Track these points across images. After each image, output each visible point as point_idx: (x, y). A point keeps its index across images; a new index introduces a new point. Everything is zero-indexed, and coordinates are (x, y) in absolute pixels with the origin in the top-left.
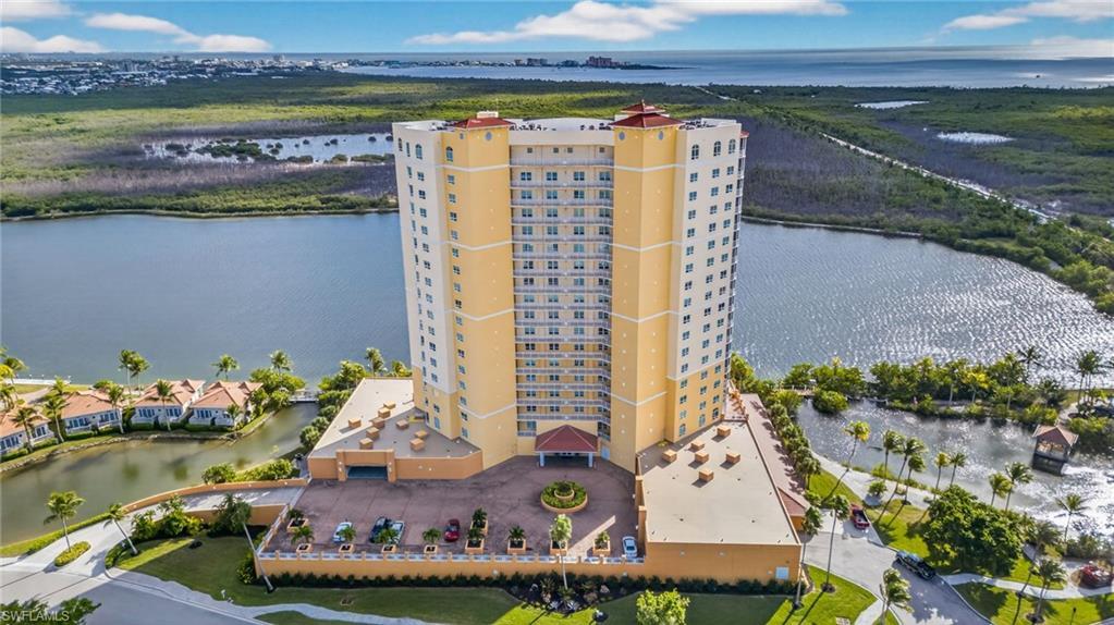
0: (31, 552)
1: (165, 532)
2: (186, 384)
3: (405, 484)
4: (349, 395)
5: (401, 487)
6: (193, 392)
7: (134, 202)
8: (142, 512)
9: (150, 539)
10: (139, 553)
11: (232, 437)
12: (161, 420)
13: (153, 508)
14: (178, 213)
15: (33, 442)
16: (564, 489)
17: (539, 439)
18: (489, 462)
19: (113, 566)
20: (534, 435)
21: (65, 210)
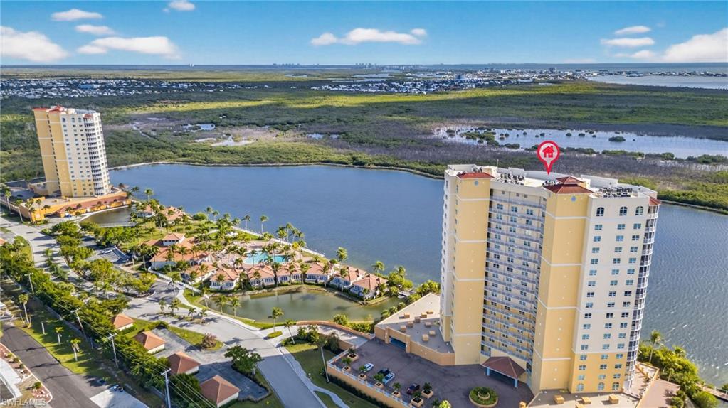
0: (264, 328)
1: (307, 339)
2: (357, 271)
3: (412, 357)
4: (416, 299)
5: (410, 357)
6: (358, 276)
7: (408, 165)
8: (303, 326)
9: (303, 340)
10: (295, 344)
11: (363, 304)
12: (341, 286)
13: (306, 326)
14: (424, 173)
15: (293, 281)
16: (484, 392)
17: (492, 359)
18: (459, 361)
19: (285, 346)
20: (490, 356)
21: (376, 165)
